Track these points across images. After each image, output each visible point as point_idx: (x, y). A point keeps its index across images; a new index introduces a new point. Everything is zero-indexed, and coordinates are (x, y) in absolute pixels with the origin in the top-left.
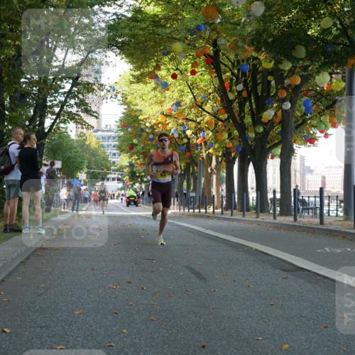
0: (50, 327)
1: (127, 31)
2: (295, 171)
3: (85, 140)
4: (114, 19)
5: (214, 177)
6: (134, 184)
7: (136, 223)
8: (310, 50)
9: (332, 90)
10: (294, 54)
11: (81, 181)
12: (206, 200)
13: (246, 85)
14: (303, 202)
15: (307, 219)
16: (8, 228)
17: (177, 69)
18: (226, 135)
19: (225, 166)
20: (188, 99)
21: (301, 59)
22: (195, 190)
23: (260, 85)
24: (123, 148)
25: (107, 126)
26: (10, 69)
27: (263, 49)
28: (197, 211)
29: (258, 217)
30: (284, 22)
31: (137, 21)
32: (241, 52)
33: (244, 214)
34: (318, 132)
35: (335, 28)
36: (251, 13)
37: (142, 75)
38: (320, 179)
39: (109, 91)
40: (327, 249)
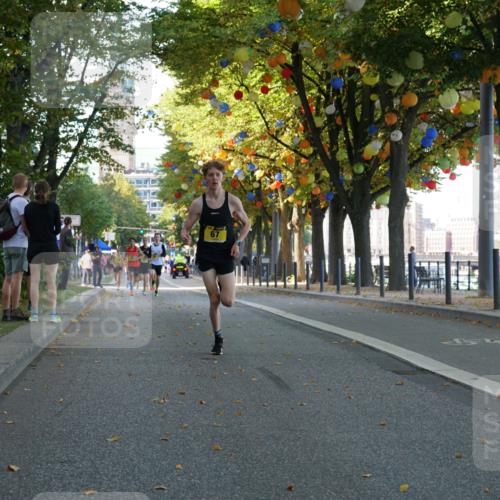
0: (75, 462)
1: (172, 33)
2: (409, 225)
3: (113, 185)
4: (153, 16)
5: (296, 236)
6: (182, 246)
7: (188, 303)
8: (430, 57)
9: (461, 113)
10: (408, 63)
11: (107, 242)
12: (284, 268)
13: (339, 105)
14: (421, 271)
15: (428, 295)
16: (9, 314)
17: (242, 85)
18: (312, 178)
19: (310, 221)
20: (257, 126)
21: (417, 71)
22: (268, 254)
23: (360, 107)
24: (167, 195)
25: (143, 164)
26: (8, 89)
27: (364, 57)
28: (272, 284)
29: (358, 293)
30: (392, 18)
31: (186, 19)
32: (332, 61)
33: (338, 289)
34: (441, 171)
35: (464, 27)
36: (346, 7)
37: (193, 93)
38: (444, 237)
39: (147, 117)
40: (457, 341)
